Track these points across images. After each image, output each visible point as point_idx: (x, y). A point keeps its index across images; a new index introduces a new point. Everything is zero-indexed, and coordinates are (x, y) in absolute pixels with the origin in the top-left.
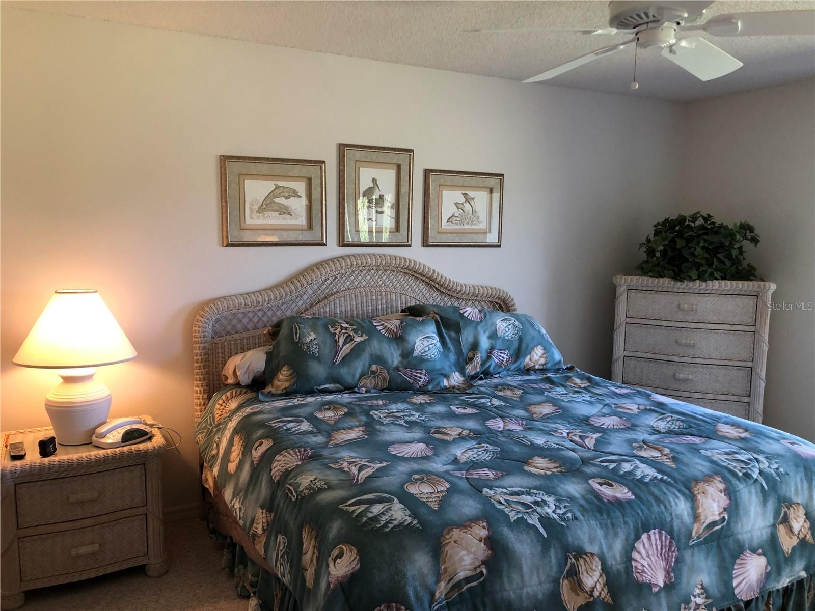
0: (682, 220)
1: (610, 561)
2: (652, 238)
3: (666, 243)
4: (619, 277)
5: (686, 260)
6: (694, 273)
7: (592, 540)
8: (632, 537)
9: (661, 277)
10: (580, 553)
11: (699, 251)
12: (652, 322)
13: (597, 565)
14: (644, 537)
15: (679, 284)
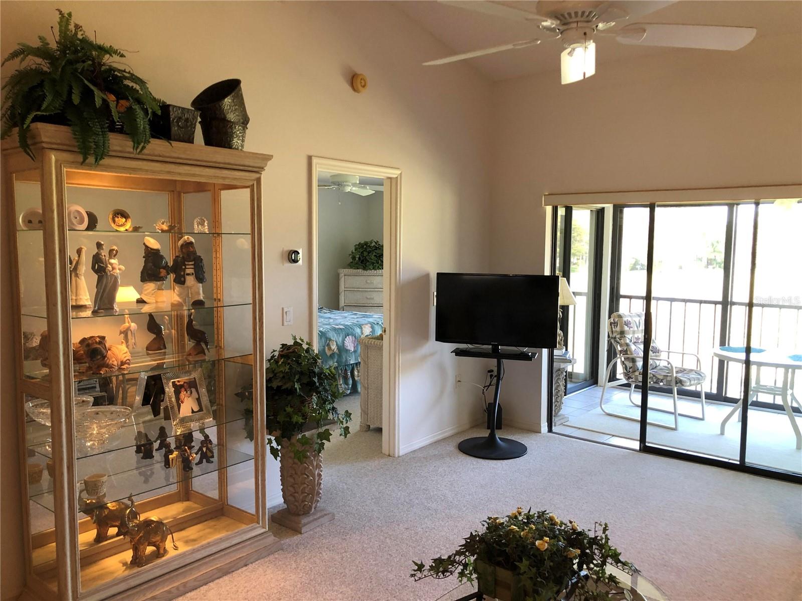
0: (366, 243)
1: (338, 343)
2: (354, 251)
3: (360, 254)
4: (340, 270)
5: (368, 261)
6: (371, 267)
7: (333, 336)
8: (344, 337)
9: (358, 269)
10: (330, 340)
11: (373, 257)
12: (356, 290)
13: (335, 343)
14: (348, 337)
15: (365, 271)
